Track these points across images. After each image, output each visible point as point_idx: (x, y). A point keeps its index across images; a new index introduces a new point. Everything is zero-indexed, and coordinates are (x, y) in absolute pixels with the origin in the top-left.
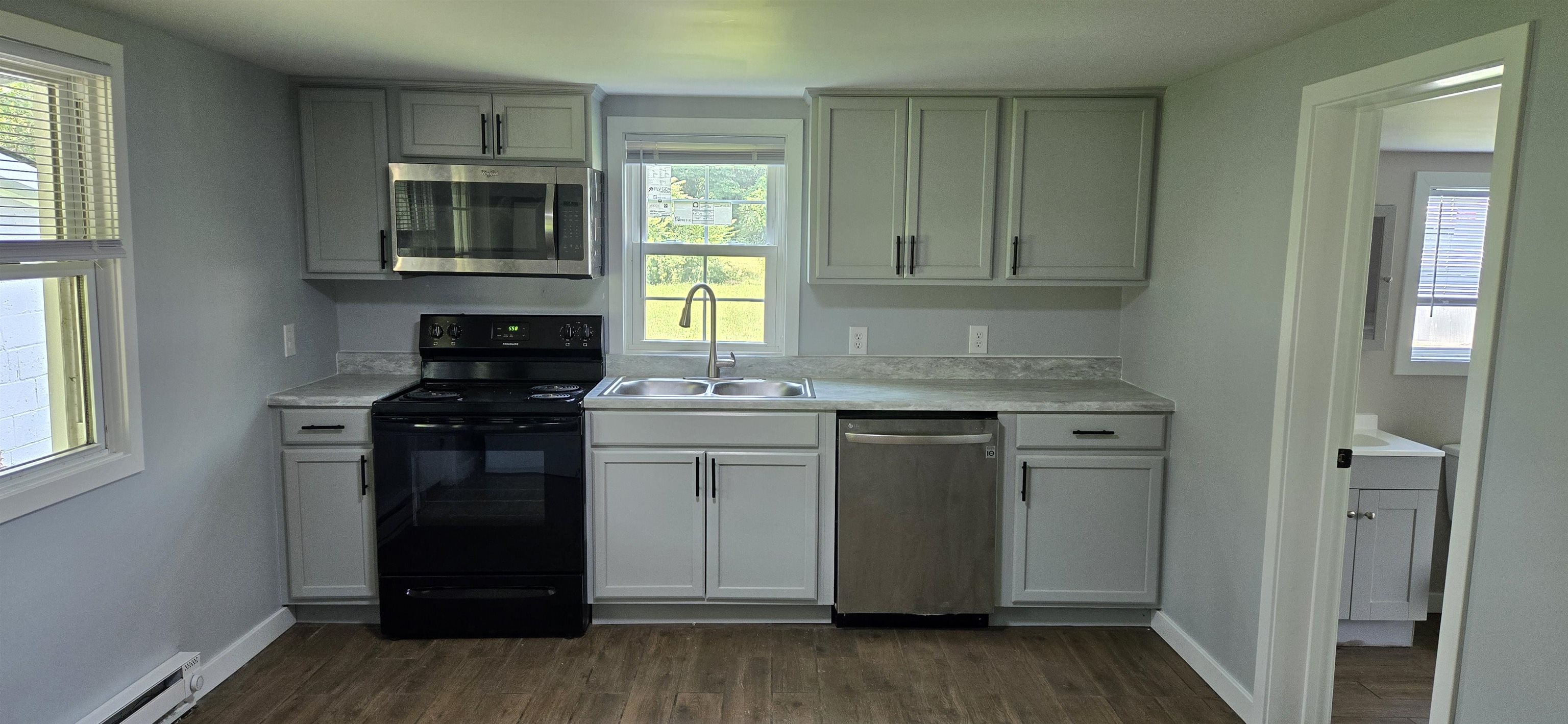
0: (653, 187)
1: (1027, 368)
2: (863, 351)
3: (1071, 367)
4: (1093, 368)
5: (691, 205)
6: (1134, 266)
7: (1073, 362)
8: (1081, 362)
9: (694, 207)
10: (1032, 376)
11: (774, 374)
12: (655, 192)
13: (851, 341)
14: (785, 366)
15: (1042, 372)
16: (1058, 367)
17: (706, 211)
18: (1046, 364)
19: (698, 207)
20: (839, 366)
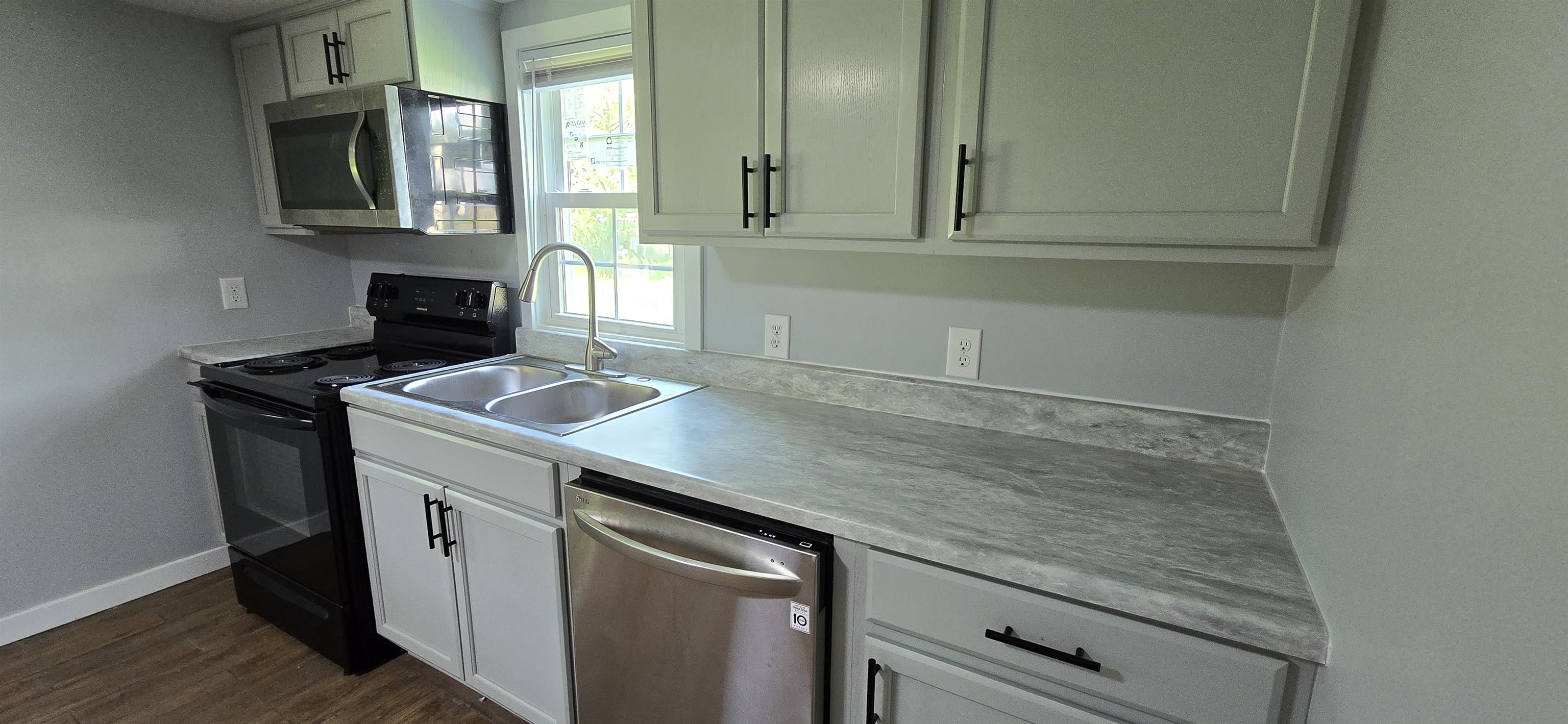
0: (569, 121)
1: (1046, 416)
2: (782, 353)
3: (1139, 427)
4: (1193, 436)
5: (604, 142)
6: (1284, 210)
7: (1147, 418)
8: (1163, 421)
9: (608, 144)
10: (1055, 433)
11: (670, 373)
12: (571, 128)
13: (769, 335)
14: (683, 364)
15: (1074, 427)
16: (1113, 423)
17: (619, 148)
18: (1086, 415)
19: (611, 143)
20: (746, 372)
